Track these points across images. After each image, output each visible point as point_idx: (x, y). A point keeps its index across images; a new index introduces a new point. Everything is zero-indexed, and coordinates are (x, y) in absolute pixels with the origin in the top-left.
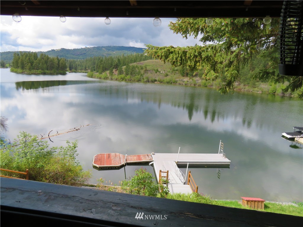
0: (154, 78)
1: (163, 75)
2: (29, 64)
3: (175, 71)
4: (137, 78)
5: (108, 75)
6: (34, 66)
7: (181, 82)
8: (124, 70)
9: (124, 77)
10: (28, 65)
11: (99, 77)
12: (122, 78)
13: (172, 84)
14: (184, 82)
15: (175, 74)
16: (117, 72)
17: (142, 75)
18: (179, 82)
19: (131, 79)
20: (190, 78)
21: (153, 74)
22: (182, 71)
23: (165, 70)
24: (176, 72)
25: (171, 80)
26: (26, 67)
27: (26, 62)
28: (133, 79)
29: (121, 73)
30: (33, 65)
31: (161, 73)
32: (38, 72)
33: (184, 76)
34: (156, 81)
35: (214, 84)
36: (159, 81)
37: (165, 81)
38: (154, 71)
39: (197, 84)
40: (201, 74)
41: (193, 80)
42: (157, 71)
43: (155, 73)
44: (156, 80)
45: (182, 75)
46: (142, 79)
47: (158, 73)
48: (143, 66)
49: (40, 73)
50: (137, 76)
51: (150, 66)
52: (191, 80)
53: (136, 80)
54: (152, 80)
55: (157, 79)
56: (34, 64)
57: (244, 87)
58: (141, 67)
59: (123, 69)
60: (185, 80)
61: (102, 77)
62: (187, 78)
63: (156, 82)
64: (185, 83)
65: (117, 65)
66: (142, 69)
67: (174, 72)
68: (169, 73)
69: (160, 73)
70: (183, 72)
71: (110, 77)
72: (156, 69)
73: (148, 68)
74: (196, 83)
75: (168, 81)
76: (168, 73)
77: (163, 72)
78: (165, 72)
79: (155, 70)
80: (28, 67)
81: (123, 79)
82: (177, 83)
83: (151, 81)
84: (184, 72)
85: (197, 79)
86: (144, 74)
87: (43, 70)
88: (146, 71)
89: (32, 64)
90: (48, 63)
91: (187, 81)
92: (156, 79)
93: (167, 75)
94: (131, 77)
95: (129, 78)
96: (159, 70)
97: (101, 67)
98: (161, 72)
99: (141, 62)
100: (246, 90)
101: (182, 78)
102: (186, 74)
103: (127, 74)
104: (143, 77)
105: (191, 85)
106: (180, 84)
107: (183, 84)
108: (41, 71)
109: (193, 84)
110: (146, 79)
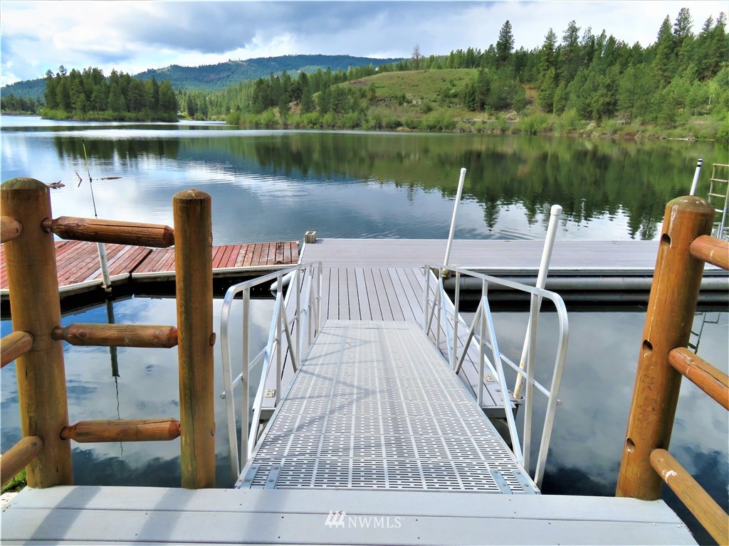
0: (394, 118)
1: (418, 109)
2: (82, 96)
3: (449, 97)
4: (351, 118)
5: (278, 115)
6: (94, 100)
7: (467, 126)
8: (316, 101)
9: (317, 119)
10: (78, 97)
11: (254, 121)
12: (311, 120)
13: (443, 130)
14: (474, 123)
15: (449, 107)
16: (300, 107)
17: (362, 110)
18: (458, 126)
19: (336, 123)
20: (491, 115)
21: (392, 108)
22: (470, 96)
23: (425, 96)
24: (454, 100)
25: (439, 122)
26: (74, 103)
27: (74, 92)
28: (340, 122)
29: (308, 107)
30: (92, 99)
31: (414, 106)
32: (106, 117)
33: (474, 110)
34: (399, 124)
35: (556, 126)
36: (408, 125)
37: (425, 123)
38: (395, 101)
39: (509, 128)
40: (519, 101)
41: (497, 118)
42: (403, 100)
43: (397, 105)
44: (399, 122)
45: (470, 107)
46: (363, 122)
47: (405, 104)
48: (367, 88)
49: (111, 118)
50: (350, 115)
51: (386, 88)
52: (493, 119)
53: (348, 124)
54: (389, 123)
55: (403, 120)
56: (93, 95)
57: (642, 128)
58: (360, 90)
59: (313, 99)
60: (475, 120)
61: (262, 121)
62: (482, 114)
63: (400, 128)
64: (477, 126)
65: (298, 89)
66: (363, 96)
67: (447, 100)
68: (435, 104)
69: (410, 104)
70: (471, 99)
71: (280, 121)
72: (399, 94)
73: (379, 93)
74: (507, 125)
75: (431, 123)
76: (433, 105)
77: (417, 102)
78: (424, 101)
79: (396, 97)
80: (79, 105)
81: (314, 124)
82: (454, 127)
83: (387, 127)
84: (474, 100)
85: (508, 116)
86: (368, 108)
87: (115, 110)
88: (374, 100)
89: (88, 97)
90: (130, 93)
91: (483, 121)
92: (399, 120)
93: (429, 109)
94: (334, 118)
95: (330, 120)
96: (409, 96)
97: (260, 98)
98: (414, 102)
99: (360, 80)
100: (647, 134)
101: (467, 115)
102: (478, 104)
103: (324, 111)
104: (365, 115)
105: (494, 131)
106: (463, 130)
107: (472, 130)
108: (113, 114)
109: (499, 128)
110: (375, 121)
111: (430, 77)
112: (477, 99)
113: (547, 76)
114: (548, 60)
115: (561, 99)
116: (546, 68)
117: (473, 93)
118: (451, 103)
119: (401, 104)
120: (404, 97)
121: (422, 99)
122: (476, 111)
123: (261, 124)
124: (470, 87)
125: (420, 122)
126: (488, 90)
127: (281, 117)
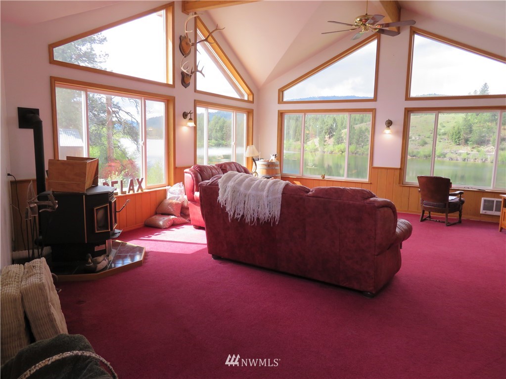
1: (417, 143)
3: (440, 135)
4: (368, 149)
5: (318, 145)
7: (454, 156)
8: (345, 137)
12: (341, 149)
13: (436, 158)
14: (460, 154)
15: (440, 142)
16: (332, 139)
18: (448, 156)
19: (358, 152)
20: (473, 148)
23: (421, 134)
24: (443, 137)
28: (360, 151)
29: (339, 141)
31: (413, 141)
33: (459, 144)
36: (409, 154)
37: (422, 153)
39: (487, 159)
41: (479, 151)
45: (456, 142)
50: (367, 147)
52: (475, 152)
53: (366, 153)
59: (342, 135)
60: (461, 151)
61: (307, 148)
62: (466, 147)
64: (463, 156)
65: (331, 128)
68: (428, 139)
70: (457, 137)
71: (319, 149)
74: (487, 156)
75: (427, 153)
77: (416, 138)
78: (421, 137)
81: (343, 152)
82: (445, 157)
84: (459, 138)
85: (487, 149)
90: (225, 129)
91: (467, 153)
93: (425, 143)
94: (356, 148)
95: (353, 150)
98: (413, 138)
101: (455, 148)
102: (463, 141)
105: (476, 160)
106: (451, 159)
107: (459, 159)
108: (215, 142)
109: (480, 158)
111: (425, 121)
112: (462, 137)
117: (459, 133)
118: (441, 139)
121: (419, 136)
122: (461, 145)
123: (306, 150)
124: (456, 128)
125: (418, 152)
126: (471, 131)
127: (320, 146)
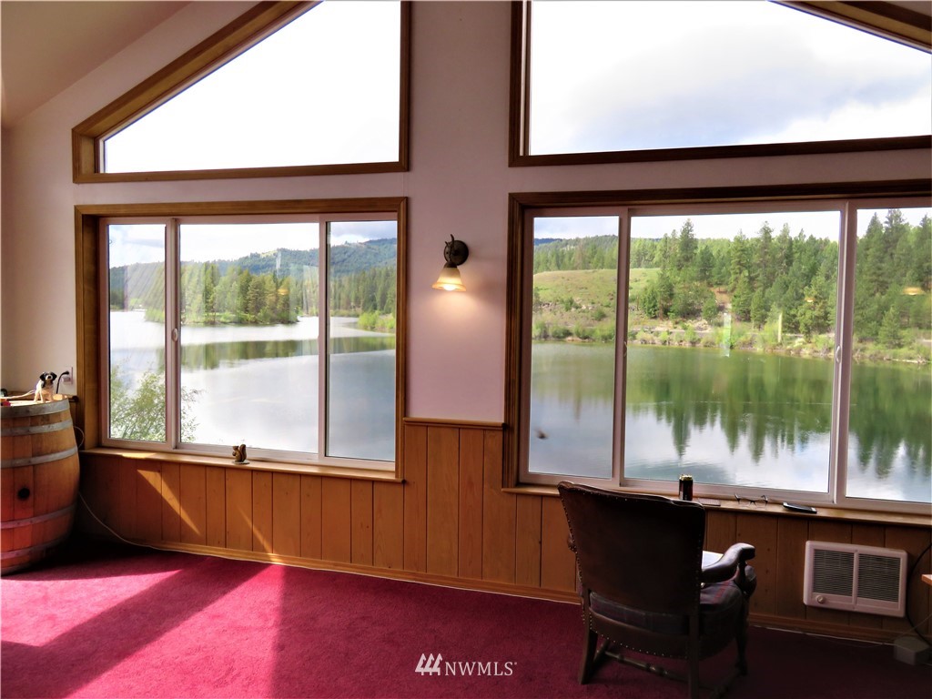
0: (562, 327)
1: (589, 315)
7: (648, 336)
14: (658, 334)
18: (639, 336)
20: (677, 323)
21: (558, 313)
22: (650, 303)
23: (596, 301)
24: (630, 305)
26: (189, 305)
31: (584, 311)
32: (222, 319)
33: (655, 317)
34: (568, 333)
35: (757, 339)
36: (578, 335)
37: (598, 333)
38: (561, 305)
39: (699, 340)
40: (710, 309)
41: (685, 328)
42: (570, 304)
43: (563, 310)
44: (568, 331)
45: (650, 313)
47: (573, 309)
51: (549, 291)
52: (679, 329)
54: (555, 333)
55: (572, 327)
56: (212, 296)
57: (861, 345)
60: (658, 329)
62: (666, 322)
63: (570, 338)
64: (662, 337)
68: (608, 309)
69: (579, 310)
70: (652, 305)
72: (565, 298)
73: (541, 296)
74: (698, 336)
75: (606, 332)
76: (606, 310)
77: (587, 308)
78: (596, 306)
79: (562, 302)
80: (195, 306)
82: (634, 338)
83: (553, 336)
84: (654, 306)
85: (697, 325)
88: (538, 305)
91: (668, 331)
92: (568, 328)
93: (602, 316)
96: (577, 300)
98: (584, 307)
100: (867, 354)
101: (650, 323)
102: (661, 311)
105: (683, 343)
106: (645, 341)
107: (656, 341)
109: (688, 339)
110: (539, 329)
111: (600, 278)
112: (659, 305)
113: (740, 281)
114: (739, 263)
115: (760, 307)
116: (738, 271)
117: (654, 298)
119: (568, 309)
120: (571, 302)
121: (593, 303)
122: (659, 319)
124: (649, 291)
125: (593, 332)
126: (671, 295)
